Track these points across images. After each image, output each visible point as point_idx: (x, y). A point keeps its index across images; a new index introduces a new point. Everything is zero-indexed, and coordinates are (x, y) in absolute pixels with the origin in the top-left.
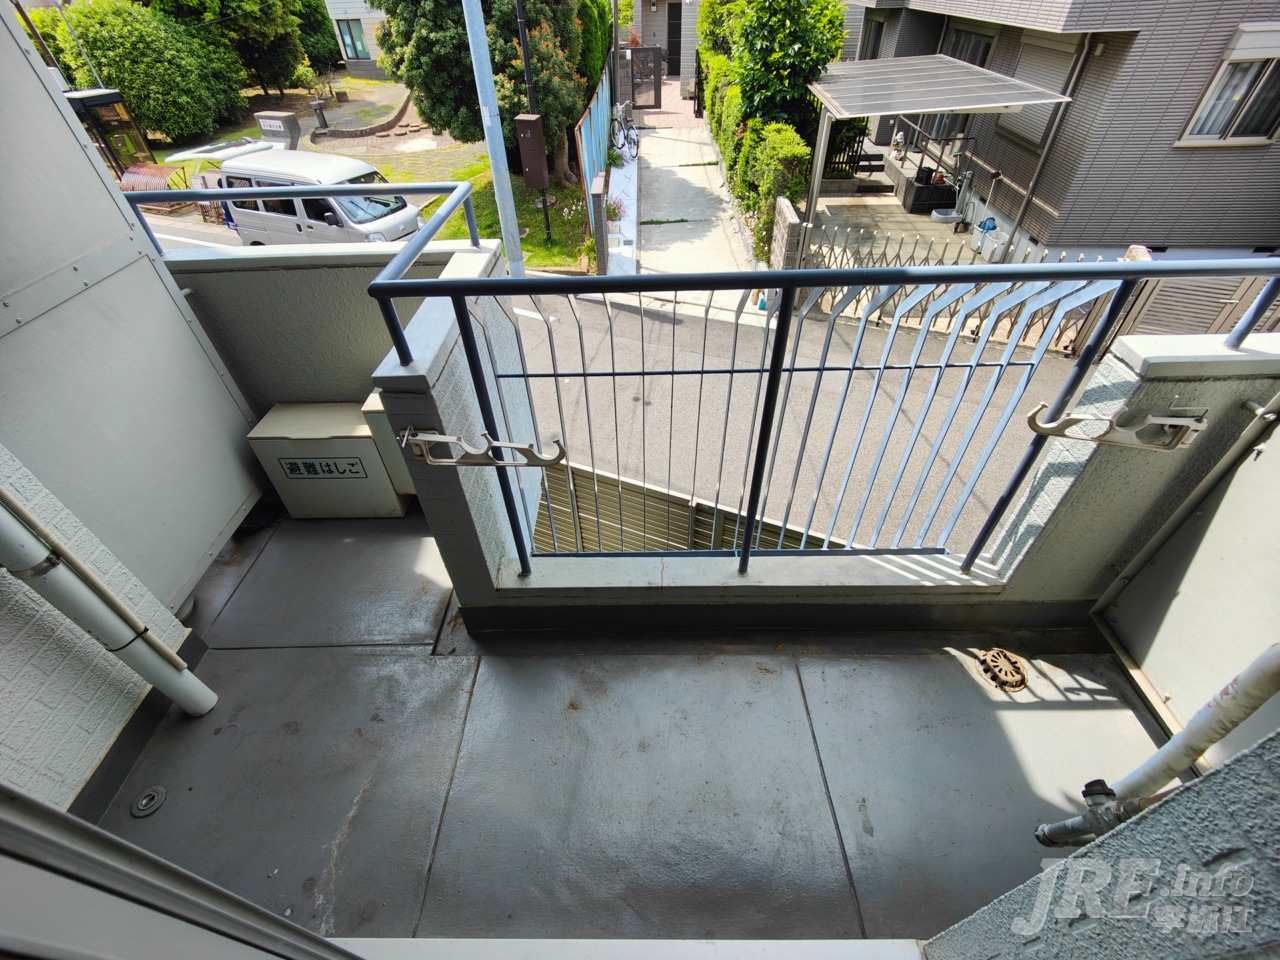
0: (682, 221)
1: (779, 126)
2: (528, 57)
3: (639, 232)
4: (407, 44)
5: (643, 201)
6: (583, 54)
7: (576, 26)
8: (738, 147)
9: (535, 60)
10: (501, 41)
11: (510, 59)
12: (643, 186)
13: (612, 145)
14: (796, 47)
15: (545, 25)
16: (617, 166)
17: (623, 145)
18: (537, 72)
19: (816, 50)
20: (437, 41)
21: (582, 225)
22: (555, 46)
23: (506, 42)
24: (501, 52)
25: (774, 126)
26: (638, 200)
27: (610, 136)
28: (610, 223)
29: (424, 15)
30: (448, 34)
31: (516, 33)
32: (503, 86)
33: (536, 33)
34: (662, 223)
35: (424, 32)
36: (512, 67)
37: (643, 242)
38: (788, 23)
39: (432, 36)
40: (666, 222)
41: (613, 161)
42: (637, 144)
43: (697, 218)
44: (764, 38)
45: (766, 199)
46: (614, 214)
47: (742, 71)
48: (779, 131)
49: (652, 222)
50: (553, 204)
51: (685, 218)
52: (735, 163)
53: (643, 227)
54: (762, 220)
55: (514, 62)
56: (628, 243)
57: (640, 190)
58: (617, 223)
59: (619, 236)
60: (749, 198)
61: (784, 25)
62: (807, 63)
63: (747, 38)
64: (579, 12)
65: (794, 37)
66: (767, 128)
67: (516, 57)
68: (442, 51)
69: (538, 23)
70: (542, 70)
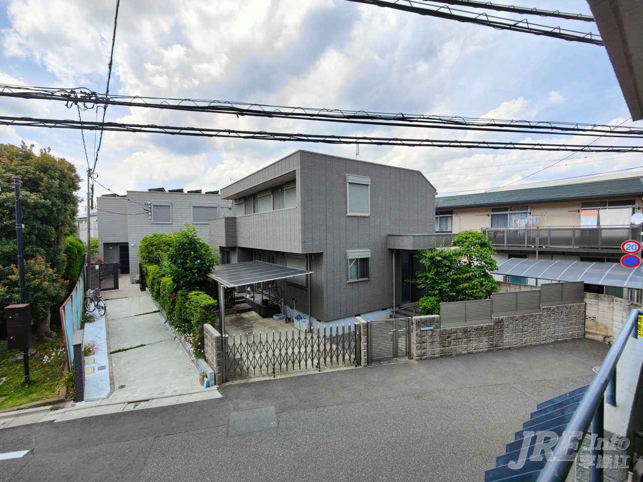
0: (142, 346)
1: (197, 292)
2: (23, 272)
3: (110, 359)
5: (111, 339)
6: (67, 269)
7: (63, 257)
8: (173, 303)
12: (110, 330)
13: (85, 311)
14: (199, 261)
15: (39, 257)
16: (89, 322)
17: (94, 310)
19: (208, 262)
21: (60, 364)
22: (46, 267)
25: (194, 293)
26: (107, 339)
27: (84, 307)
28: (86, 358)
31: (15, 262)
33: (32, 261)
34: (127, 349)
36: (8, 279)
37: (114, 365)
38: (192, 253)
40: (130, 349)
41: (86, 319)
42: (105, 308)
43: (152, 342)
44: (181, 258)
45: (197, 326)
46: (89, 351)
47: (172, 271)
48: (197, 295)
49: (119, 351)
50: (34, 355)
51: (143, 344)
52: (173, 310)
53: (113, 355)
54: (196, 337)
55: (10, 277)
56: (102, 368)
57: (108, 333)
58: (92, 356)
59: (94, 365)
60: (185, 326)
61: (190, 254)
62: (205, 267)
64: (66, 252)
66: (190, 294)
67: (13, 273)
69: (34, 257)
70: (34, 279)
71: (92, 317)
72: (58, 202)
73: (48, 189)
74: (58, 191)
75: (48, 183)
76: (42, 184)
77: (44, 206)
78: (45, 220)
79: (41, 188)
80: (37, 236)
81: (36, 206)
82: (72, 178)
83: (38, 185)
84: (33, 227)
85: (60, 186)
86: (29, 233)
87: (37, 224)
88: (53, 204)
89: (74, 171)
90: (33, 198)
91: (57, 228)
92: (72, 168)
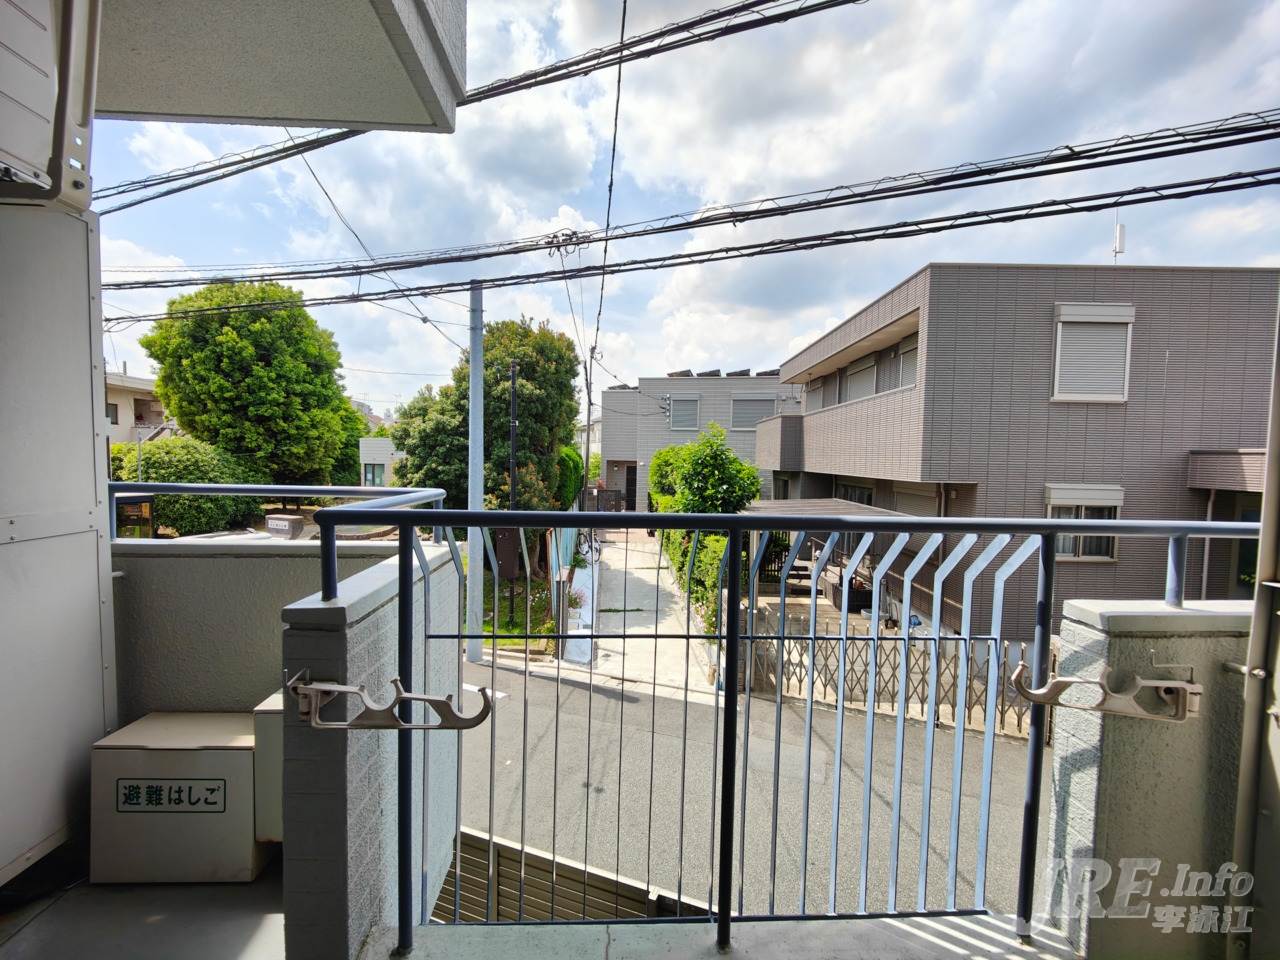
0: (638, 610)
1: (718, 537)
2: (514, 484)
3: (598, 618)
4: (417, 473)
5: (603, 594)
6: (559, 488)
7: (556, 469)
8: (684, 554)
9: (520, 487)
10: (495, 474)
11: (500, 485)
12: (603, 583)
13: (577, 552)
14: (725, 487)
15: (531, 466)
16: (581, 567)
17: (587, 552)
18: (520, 495)
19: (740, 490)
20: (443, 472)
21: (544, 610)
22: (537, 479)
23: (498, 474)
24: (493, 480)
25: (713, 537)
26: (598, 593)
27: (577, 546)
28: (571, 609)
29: (437, 456)
30: (453, 467)
31: (508, 470)
32: (490, 502)
33: (523, 470)
34: (619, 611)
35: (434, 465)
36: (501, 490)
37: (601, 627)
38: (716, 472)
39: (440, 468)
41: (577, 562)
42: (599, 551)
43: (652, 608)
44: (699, 481)
45: (712, 591)
46: (574, 603)
47: (684, 501)
48: (718, 541)
49: (610, 611)
50: (520, 594)
51: (640, 608)
52: (683, 565)
53: (602, 614)
54: (711, 608)
55: (502, 487)
56: (587, 627)
57: (600, 585)
58: (578, 610)
59: (580, 621)
60: (697, 592)
61: (713, 474)
62: (734, 497)
63: (687, 482)
64: (558, 463)
65: (722, 481)
66: (707, 538)
67: (505, 484)
68: (446, 478)
69: (526, 465)
70: (525, 492)
71: (584, 560)
72: (553, 392)
73: (544, 376)
74: (554, 377)
75: (545, 368)
76: (538, 369)
77: (539, 399)
78: (539, 418)
79: (537, 375)
80: (531, 438)
81: (530, 399)
82: (570, 361)
83: (534, 371)
84: (527, 427)
85: (557, 371)
86: (523, 435)
87: (530, 422)
88: (548, 396)
89: (573, 350)
90: (529, 387)
91: (551, 430)
92: (570, 346)
